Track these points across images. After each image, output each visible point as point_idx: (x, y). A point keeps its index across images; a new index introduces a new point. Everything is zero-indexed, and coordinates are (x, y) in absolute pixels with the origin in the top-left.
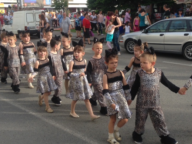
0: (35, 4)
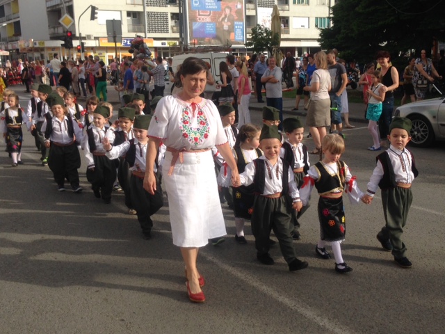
0: (213, 41)
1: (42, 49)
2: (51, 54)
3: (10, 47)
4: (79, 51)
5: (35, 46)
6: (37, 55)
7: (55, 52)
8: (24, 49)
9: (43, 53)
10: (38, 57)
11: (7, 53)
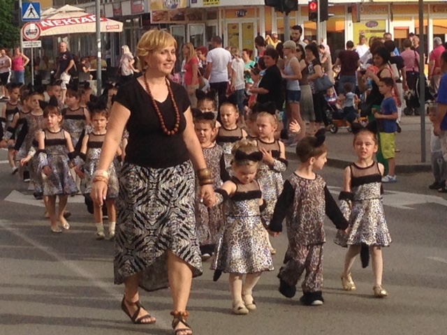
1: (212, 14)
2: (235, 27)
3: (126, 10)
4: (313, 17)
5: (194, 6)
6: (196, 29)
7: (246, 20)
8: (164, 14)
9: (212, 23)
10: (199, 36)
11: (117, 27)
